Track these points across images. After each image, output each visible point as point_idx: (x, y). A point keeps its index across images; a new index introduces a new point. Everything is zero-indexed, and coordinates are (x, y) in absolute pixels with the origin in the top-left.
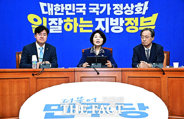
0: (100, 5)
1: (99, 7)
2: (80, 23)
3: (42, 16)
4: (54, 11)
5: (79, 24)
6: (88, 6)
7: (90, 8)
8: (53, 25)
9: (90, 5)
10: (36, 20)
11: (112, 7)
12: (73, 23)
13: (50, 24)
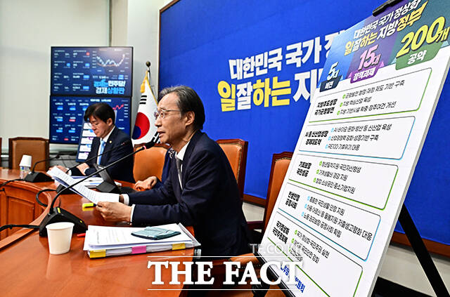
0: (304, 43)
1: (302, 49)
2: (273, 88)
3: (231, 82)
4: (243, 71)
5: (272, 90)
6: (284, 52)
7: (288, 56)
8: (242, 96)
9: (289, 48)
10: (225, 90)
11: (323, 43)
12: (263, 89)
13: (239, 95)
